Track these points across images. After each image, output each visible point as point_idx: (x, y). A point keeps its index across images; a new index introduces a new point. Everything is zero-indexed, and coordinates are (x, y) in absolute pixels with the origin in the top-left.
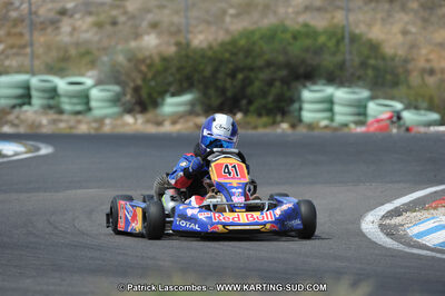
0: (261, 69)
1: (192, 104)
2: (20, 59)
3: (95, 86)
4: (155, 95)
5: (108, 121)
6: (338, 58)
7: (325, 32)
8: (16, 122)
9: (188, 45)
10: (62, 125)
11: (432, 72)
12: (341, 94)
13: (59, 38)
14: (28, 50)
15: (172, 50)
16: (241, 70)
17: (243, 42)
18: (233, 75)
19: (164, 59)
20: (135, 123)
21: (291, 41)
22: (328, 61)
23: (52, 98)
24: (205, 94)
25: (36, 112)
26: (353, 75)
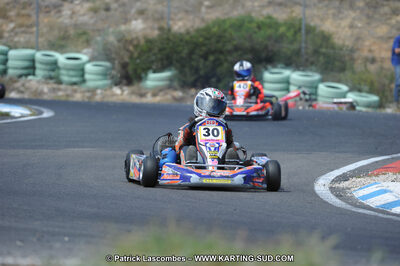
0: (230, 52)
1: (171, 79)
2: (28, 36)
3: (89, 61)
4: (139, 71)
5: (99, 91)
6: (295, 46)
7: (285, 24)
8: (22, 89)
9: (169, 30)
10: (60, 93)
11: (373, 61)
12: (296, 76)
13: (60, 20)
14: (34, 29)
15: (156, 33)
16: (213, 53)
17: (215, 30)
18: (205, 57)
19: (149, 41)
20: (122, 94)
21: (257, 30)
22: (286, 48)
23: (53, 70)
24: (181, 71)
25: (38, 82)
26: (307, 60)
